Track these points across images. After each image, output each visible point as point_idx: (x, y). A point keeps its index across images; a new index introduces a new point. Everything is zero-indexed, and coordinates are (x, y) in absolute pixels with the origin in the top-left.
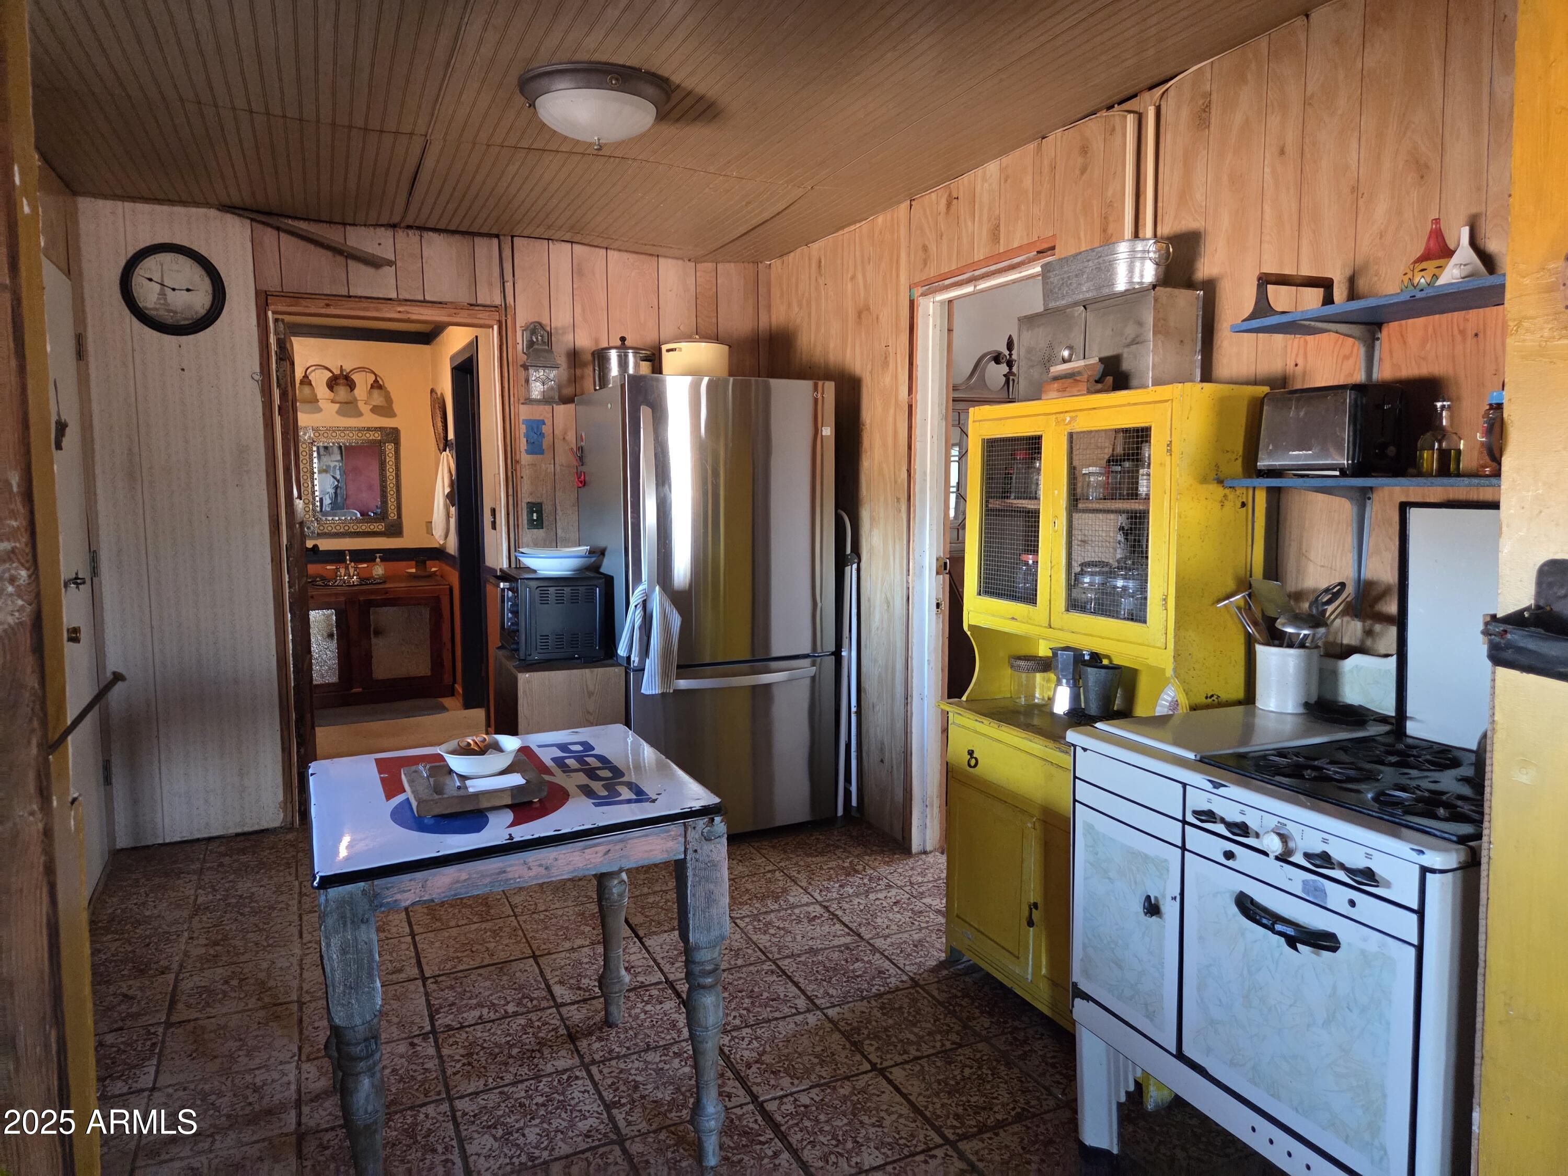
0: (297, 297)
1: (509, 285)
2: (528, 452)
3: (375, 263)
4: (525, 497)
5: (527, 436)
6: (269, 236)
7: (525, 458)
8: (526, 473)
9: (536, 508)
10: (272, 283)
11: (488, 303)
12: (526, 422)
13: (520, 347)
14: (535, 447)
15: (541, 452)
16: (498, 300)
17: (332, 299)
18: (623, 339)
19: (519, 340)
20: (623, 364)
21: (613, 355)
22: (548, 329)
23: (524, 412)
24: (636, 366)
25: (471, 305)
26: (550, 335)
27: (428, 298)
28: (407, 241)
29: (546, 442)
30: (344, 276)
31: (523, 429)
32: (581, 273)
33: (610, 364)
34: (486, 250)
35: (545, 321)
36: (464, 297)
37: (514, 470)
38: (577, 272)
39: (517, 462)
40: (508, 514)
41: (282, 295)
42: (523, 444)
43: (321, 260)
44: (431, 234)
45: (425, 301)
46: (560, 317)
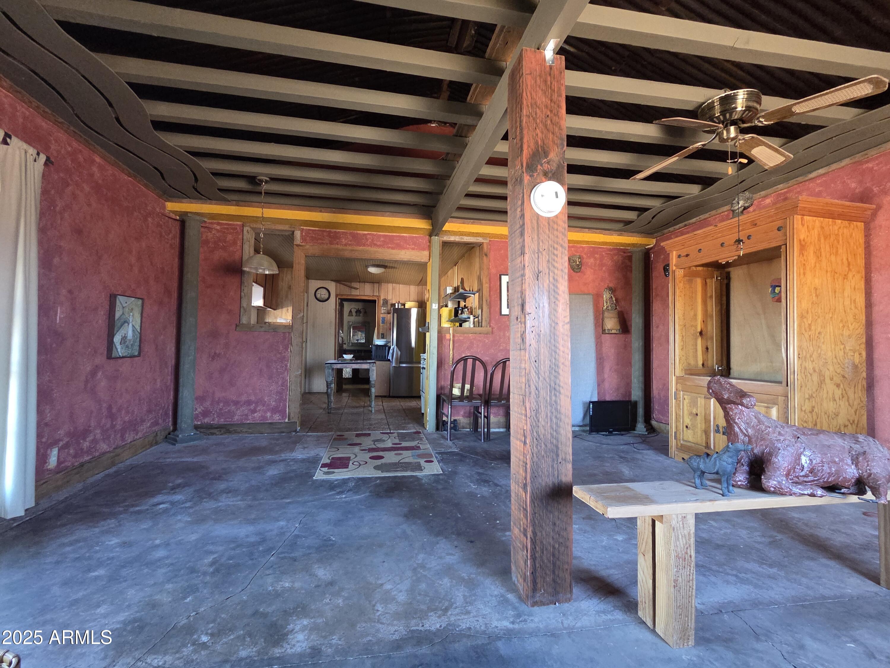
0: (342, 295)
1: (380, 292)
3: (356, 289)
4: (381, 333)
6: (339, 284)
7: (381, 325)
8: (381, 327)
9: (383, 334)
10: (338, 293)
15: (384, 323)
16: (378, 295)
17: (348, 295)
18: (399, 301)
19: (381, 302)
20: (398, 306)
21: (397, 304)
23: (382, 316)
24: (401, 307)
26: (387, 301)
28: (362, 284)
29: (386, 321)
30: (350, 291)
31: (381, 319)
33: (396, 306)
34: (376, 285)
35: (387, 298)
36: (372, 294)
37: (379, 327)
38: (393, 289)
41: (340, 295)
42: (381, 322)
43: (347, 289)
44: (366, 283)
45: (364, 295)
46: (389, 297)
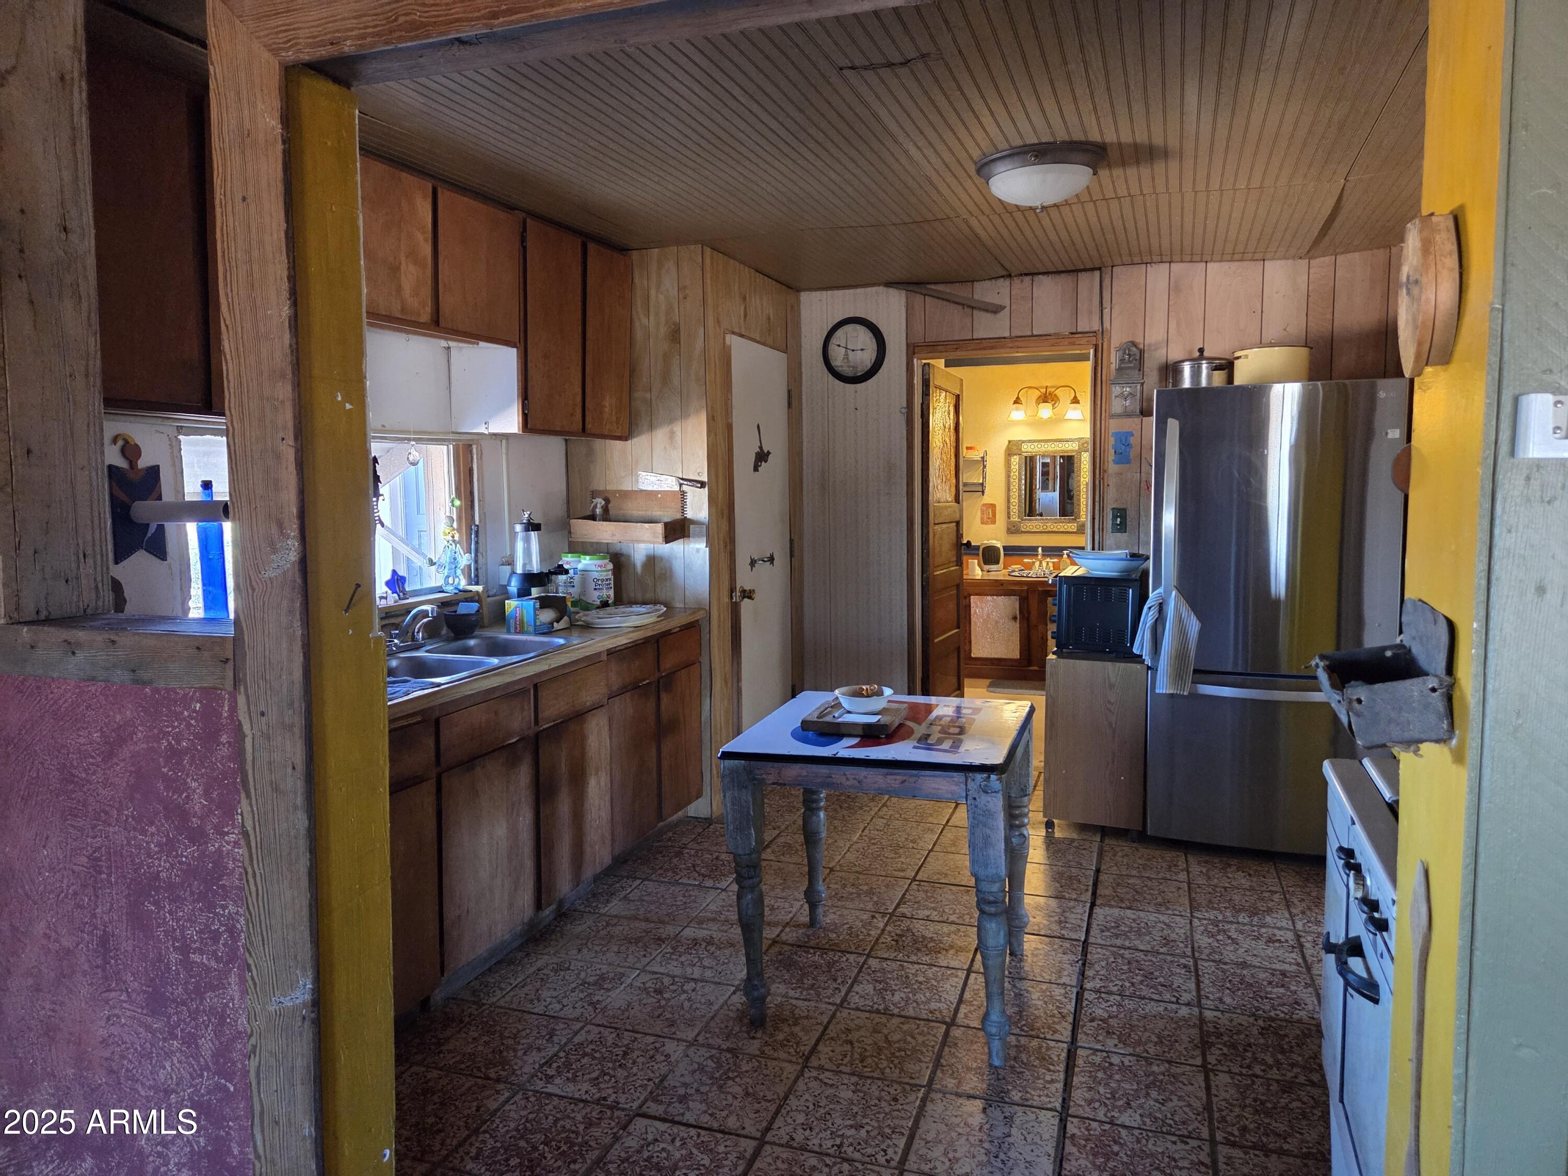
1: (1106, 311)
2: (1115, 462)
3: (995, 310)
4: (1111, 502)
5: (1114, 447)
6: (919, 299)
7: (1112, 467)
8: (1112, 481)
9: (1120, 514)
10: (918, 338)
11: (1087, 329)
12: (1116, 434)
13: (1113, 367)
14: (1122, 457)
15: (1128, 461)
16: (1096, 326)
17: (959, 343)
18: (1201, 351)
19: (1113, 359)
20: (1196, 374)
21: (1187, 368)
22: (1141, 346)
23: (1114, 426)
24: (1209, 377)
25: (1072, 333)
26: (1142, 352)
27: (1035, 333)
28: (1021, 286)
29: (1134, 452)
30: (970, 324)
31: (1112, 440)
32: (1178, 289)
33: (1182, 376)
34: (1088, 283)
35: (1139, 340)
36: (1066, 327)
37: (1102, 478)
38: (1174, 289)
39: (1105, 471)
40: (1094, 519)
41: (927, 345)
42: (1111, 456)
43: (954, 314)
44: (1040, 276)
45: (1033, 336)
46: (1154, 335)
